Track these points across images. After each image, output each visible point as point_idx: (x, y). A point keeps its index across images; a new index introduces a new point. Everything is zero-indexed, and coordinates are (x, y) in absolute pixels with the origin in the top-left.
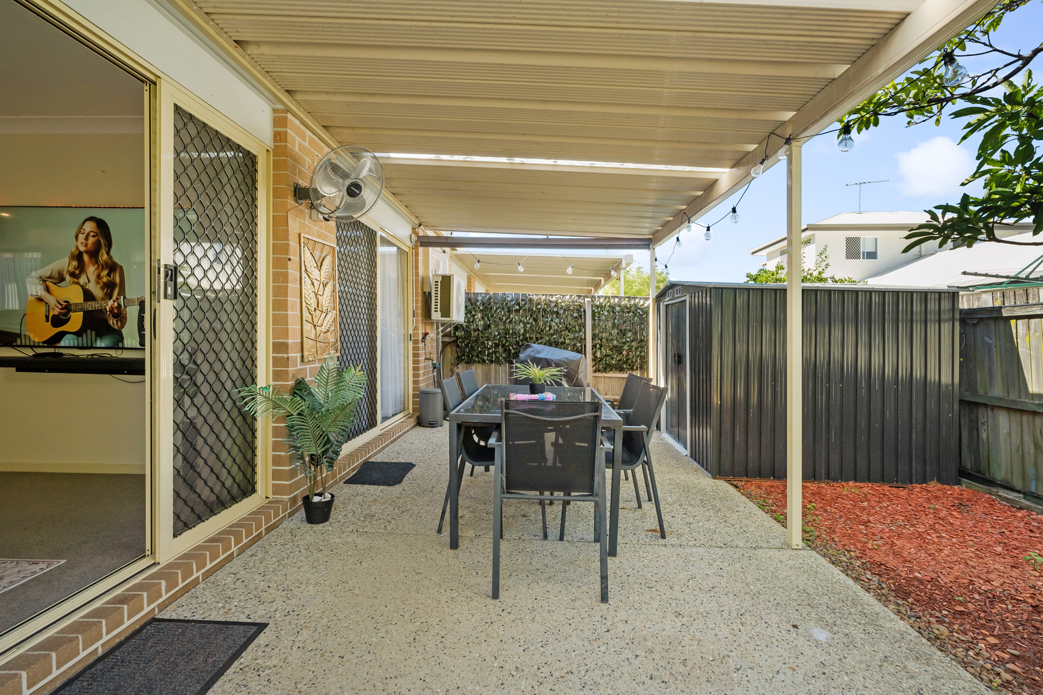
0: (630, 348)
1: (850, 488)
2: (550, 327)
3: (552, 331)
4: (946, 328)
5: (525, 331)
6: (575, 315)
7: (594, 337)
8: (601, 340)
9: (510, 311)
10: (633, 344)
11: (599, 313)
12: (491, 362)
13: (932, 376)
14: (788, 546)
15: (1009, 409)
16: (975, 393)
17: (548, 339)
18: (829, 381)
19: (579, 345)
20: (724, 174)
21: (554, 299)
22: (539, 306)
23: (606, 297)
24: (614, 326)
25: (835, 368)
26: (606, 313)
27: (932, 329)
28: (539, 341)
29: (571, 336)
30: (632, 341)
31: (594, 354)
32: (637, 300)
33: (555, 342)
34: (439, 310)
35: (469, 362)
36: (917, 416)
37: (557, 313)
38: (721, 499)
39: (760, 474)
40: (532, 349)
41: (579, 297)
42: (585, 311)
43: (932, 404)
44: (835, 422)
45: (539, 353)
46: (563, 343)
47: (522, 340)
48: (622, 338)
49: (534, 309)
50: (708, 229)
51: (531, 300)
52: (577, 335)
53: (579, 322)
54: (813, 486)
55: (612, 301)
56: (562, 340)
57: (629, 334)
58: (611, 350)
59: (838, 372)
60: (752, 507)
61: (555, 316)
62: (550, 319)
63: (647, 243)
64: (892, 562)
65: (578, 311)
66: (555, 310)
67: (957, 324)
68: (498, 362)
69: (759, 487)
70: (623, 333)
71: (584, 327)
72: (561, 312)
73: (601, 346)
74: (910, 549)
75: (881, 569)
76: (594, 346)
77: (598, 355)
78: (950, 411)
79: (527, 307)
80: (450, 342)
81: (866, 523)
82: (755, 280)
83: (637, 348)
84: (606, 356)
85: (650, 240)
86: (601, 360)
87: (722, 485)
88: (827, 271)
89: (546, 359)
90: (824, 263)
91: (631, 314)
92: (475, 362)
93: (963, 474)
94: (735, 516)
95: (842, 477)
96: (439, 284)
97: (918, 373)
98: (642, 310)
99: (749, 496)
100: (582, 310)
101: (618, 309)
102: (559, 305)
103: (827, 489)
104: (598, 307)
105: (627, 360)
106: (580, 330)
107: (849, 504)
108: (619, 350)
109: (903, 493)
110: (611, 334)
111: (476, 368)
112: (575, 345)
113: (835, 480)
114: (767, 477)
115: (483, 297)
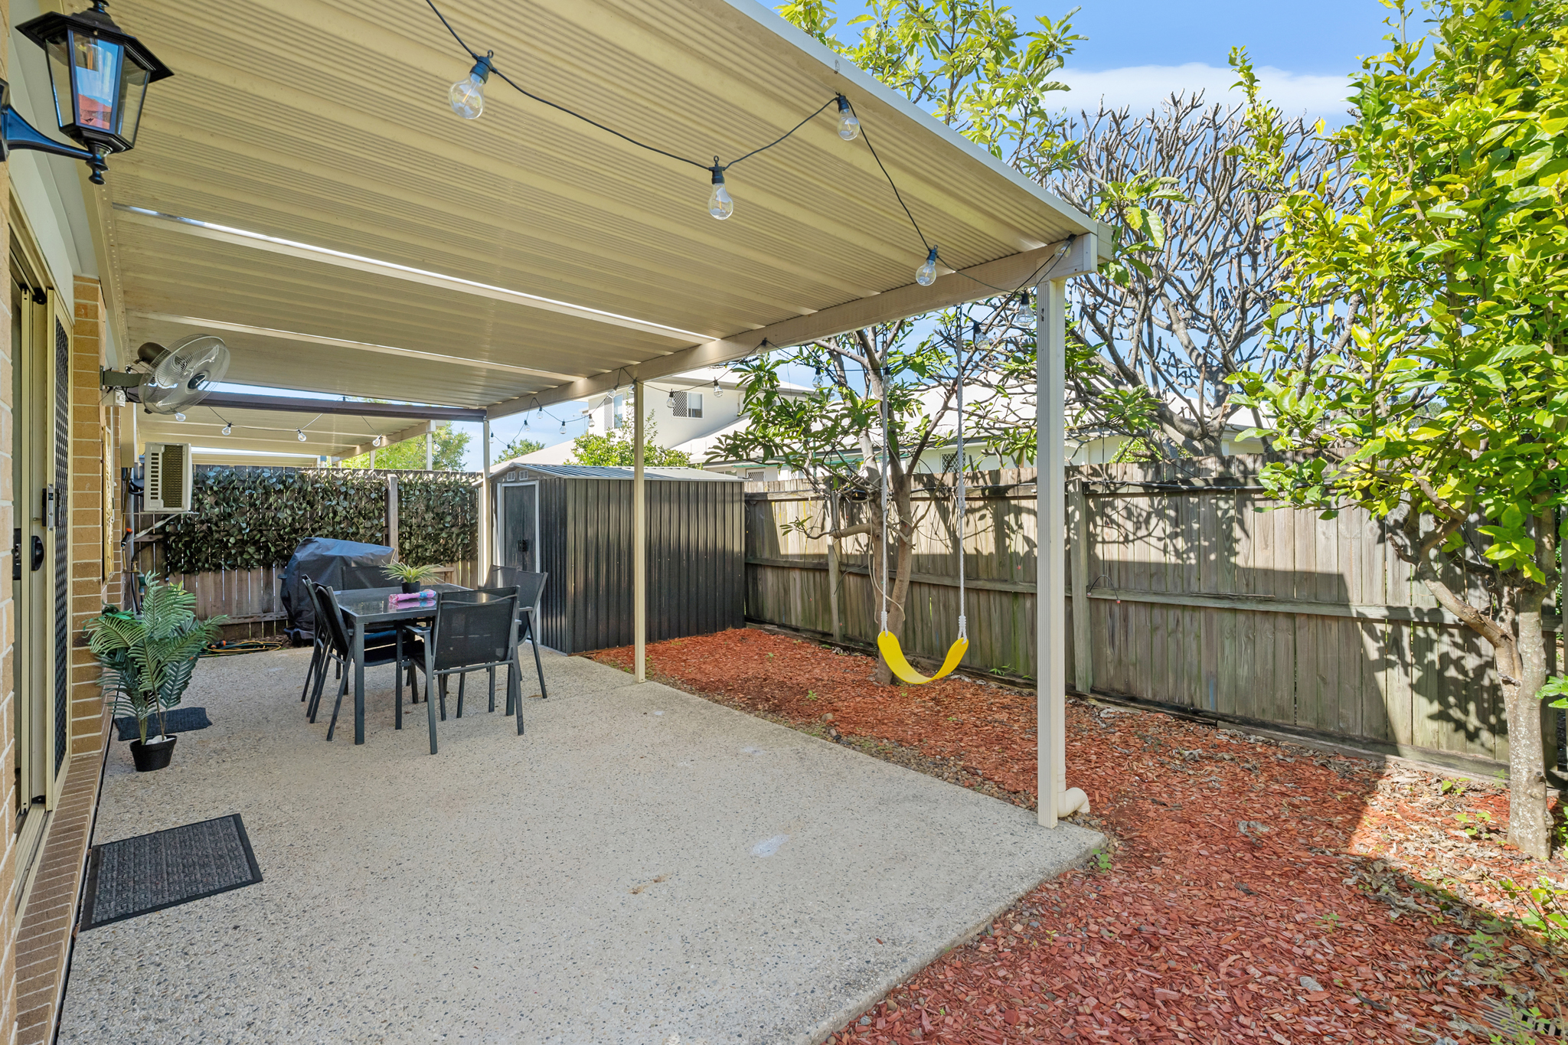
0: (450, 535)
1: (676, 642)
2: (335, 513)
3: (337, 519)
4: (737, 506)
5: (293, 519)
6: (373, 495)
7: (401, 523)
8: (411, 527)
9: (267, 494)
10: (453, 529)
11: (407, 492)
12: (233, 567)
13: (728, 547)
14: (637, 682)
15: (773, 567)
16: (755, 557)
17: (331, 529)
18: (660, 557)
19: (379, 535)
20: (581, 382)
21: (341, 475)
22: (318, 485)
23: (416, 473)
24: (428, 508)
25: (664, 543)
26: (417, 493)
27: (728, 507)
28: (318, 533)
29: (368, 524)
30: (452, 526)
31: (401, 545)
32: (458, 476)
33: (342, 533)
34: (160, 496)
35: (191, 570)
36: (720, 579)
37: (346, 494)
38: (580, 668)
39: (608, 646)
40: (317, 545)
41: (378, 472)
42: (387, 490)
43: (729, 569)
44: (665, 591)
45: (328, 550)
46: (355, 534)
47: (290, 533)
48: (439, 523)
49: (309, 489)
50: (564, 424)
51: (302, 477)
52: (376, 522)
53: (379, 505)
54: (650, 647)
55: (425, 477)
56: (354, 529)
57: (449, 518)
58: (424, 539)
59: (667, 550)
60: (605, 667)
61: (342, 497)
62: (334, 502)
63: (480, 415)
64: (699, 676)
65: (379, 490)
66: (343, 489)
67: (743, 504)
68: (247, 566)
69: (609, 655)
70: (440, 517)
71: (387, 511)
72: (352, 492)
73: (411, 534)
74: (709, 668)
75: (692, 681)
76: (400, 535)
77: (407, 546)
78: (740, 574)
79: (297, 486)
80: (150, 544)
81: (684, 661)
82: (584, 447)
83: (458, 535)
84: (418, 546)
85: (484, 412)
86: (411, 552)
87: (578, 659)
88: (655, 438)
89: (342, 558)
90: (653, 430)
91: (451, 493)
92: (203, 569)
93: (749, 619)
94: (595, 675)
95: (670, 636)
96: (160, 457)
97: (719, 545)
98: (465, 488)
99: (602, 662)
100: (384, 489)
101: (433, 487)
102: (349, 484)
103: (660, 647)
104: (405, 485)
105: (445, 550)
106: (380, 516)
107: (674, 652)
108: (435, 539)
109: (710, 639)
110: (424, 519)
111: (202, 579)
112: (373, 535)
113: (665, 639)
114: (614, 646)
115: (219, 473)
